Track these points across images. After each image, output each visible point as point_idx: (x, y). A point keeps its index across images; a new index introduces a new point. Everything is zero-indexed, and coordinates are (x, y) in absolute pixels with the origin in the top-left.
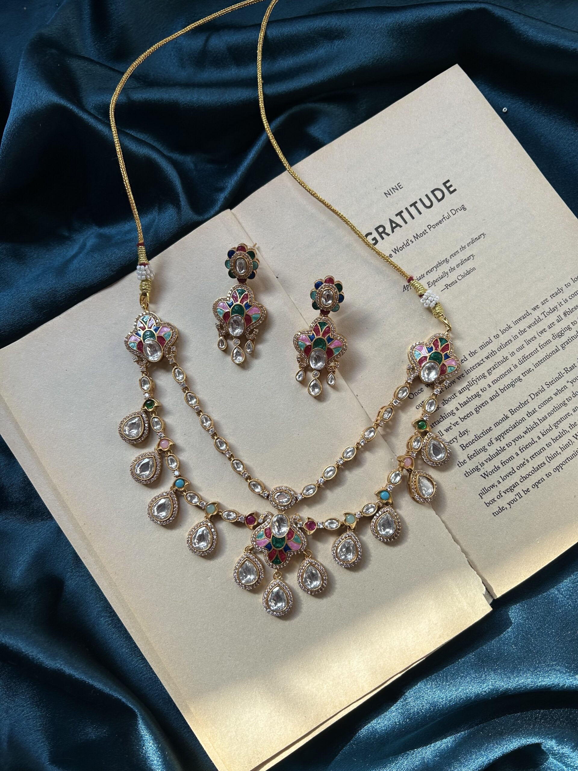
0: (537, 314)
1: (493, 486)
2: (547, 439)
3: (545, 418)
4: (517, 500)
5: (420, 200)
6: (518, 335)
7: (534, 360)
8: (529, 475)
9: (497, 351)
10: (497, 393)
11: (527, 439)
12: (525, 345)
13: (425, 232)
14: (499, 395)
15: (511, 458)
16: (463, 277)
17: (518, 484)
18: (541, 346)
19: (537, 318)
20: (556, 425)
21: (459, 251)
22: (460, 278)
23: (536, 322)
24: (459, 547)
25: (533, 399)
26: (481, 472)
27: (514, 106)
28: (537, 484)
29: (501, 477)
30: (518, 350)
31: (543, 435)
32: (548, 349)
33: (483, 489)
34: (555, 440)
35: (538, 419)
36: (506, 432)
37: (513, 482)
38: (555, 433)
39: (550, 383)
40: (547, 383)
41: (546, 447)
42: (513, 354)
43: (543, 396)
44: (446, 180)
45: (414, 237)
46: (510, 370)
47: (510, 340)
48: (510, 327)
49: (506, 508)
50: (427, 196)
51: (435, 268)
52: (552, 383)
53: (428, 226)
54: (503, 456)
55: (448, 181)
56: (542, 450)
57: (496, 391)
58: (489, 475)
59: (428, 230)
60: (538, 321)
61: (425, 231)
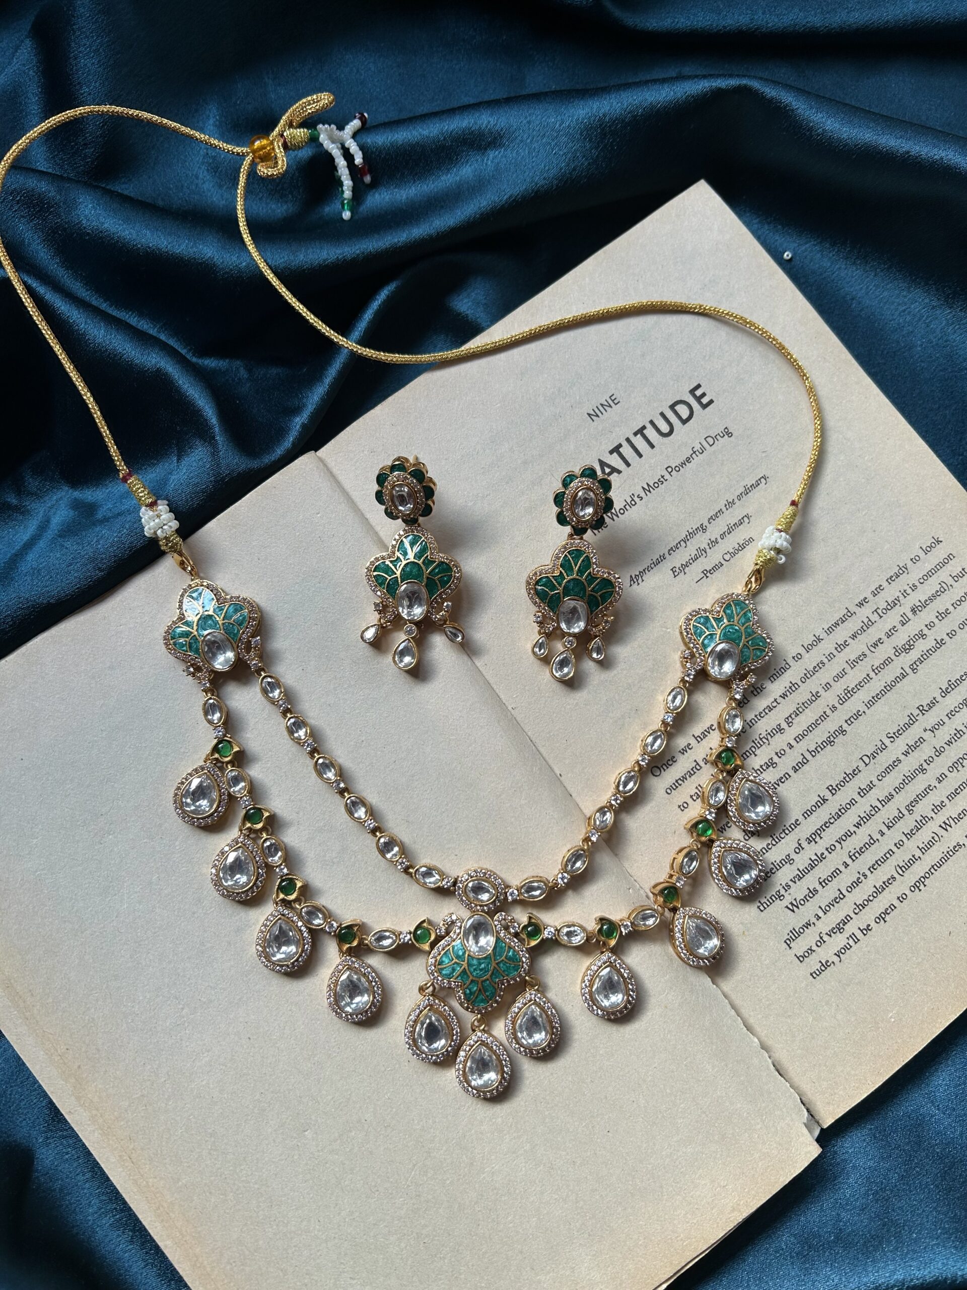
0: (865, 612)
1: (808, 925)
2: (895, 835)
3: (890, 797)
4: (851, 947)
5: (652, 422)
6: (835, 653)
7: (864, 695)
8: (869, 900)
9: (800, 683)
10: (804, 758)
11: (861, 836)
12: (848, 669)
13: (662, 479)
14: (808, 761)
15: (836, 873)
16: (733, 555)
17: (851, 918)
18: (877, 670)
19: (866, 621)
20: (910, 808)
21: (724, 509)
22: (727, 557)
23: (865, 628)
24: (756, 1040)
25: (867, 765)
26: (786, 902)
27: (804, 248)
28: (883, 916)
29: (820, 907)
30: (836, 679)
31: (889, 827)
32: (888, 675)
33: (791, 931)
34: (909, 835)
35: (878, 800)
36: (824, 827)
37: (842, 916)
38: (908, 823)
39: (894, 734)
40: (889, 735)
41: (895, 849)
42: (827, 686)
43: (885, 759)
44: (695, 384)
45: (643, 488)
46: (824, 717)
47: (822, 662)
48: (819, 640)
49: (833, 962)
50: (662, 414)
51: (682, 543)
52: (898, 733)
53: (666, 469)
54: (823, 871)
55: (699, 386)
56: (888, 855)
57: (802, 754)
58: (800, 906)
59: (667, 476)
60: (868, 625)
61: (663, 477)
